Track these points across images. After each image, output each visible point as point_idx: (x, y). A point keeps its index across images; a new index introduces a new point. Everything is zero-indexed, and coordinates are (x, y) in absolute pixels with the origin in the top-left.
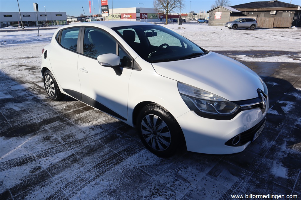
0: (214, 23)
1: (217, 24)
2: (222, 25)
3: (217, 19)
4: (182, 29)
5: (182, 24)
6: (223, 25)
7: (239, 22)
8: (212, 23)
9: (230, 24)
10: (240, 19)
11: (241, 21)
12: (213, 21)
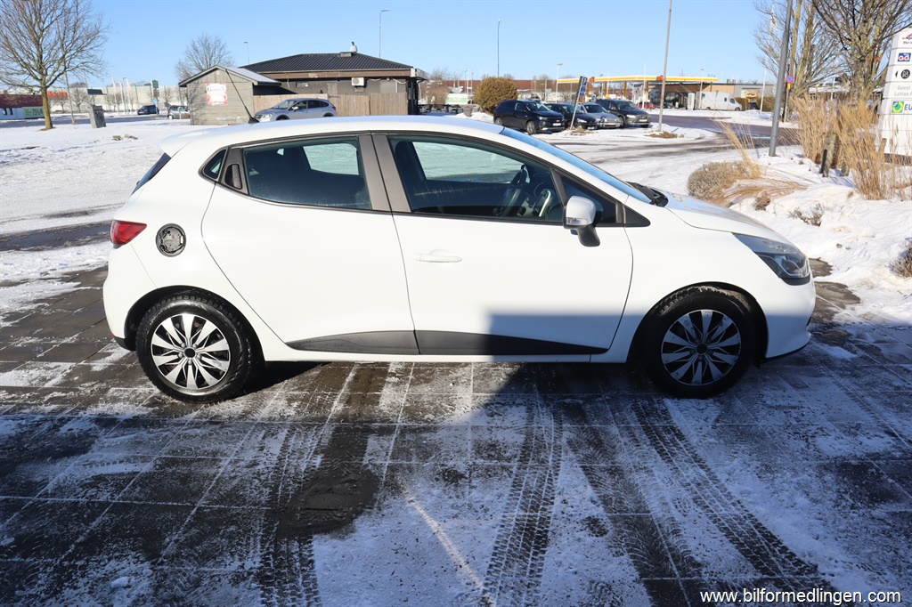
0: (209, 117)
1: (218, 119)
2: (233, 122)
3: (217, 105)
4: (126, 139)
5: (105, 126)
6: (238, 122)
7: (291, 109)
8: (203, 118)
9: (267, 116)
10: (289, 101)
11: (296, 108)
12: (203, 111)
